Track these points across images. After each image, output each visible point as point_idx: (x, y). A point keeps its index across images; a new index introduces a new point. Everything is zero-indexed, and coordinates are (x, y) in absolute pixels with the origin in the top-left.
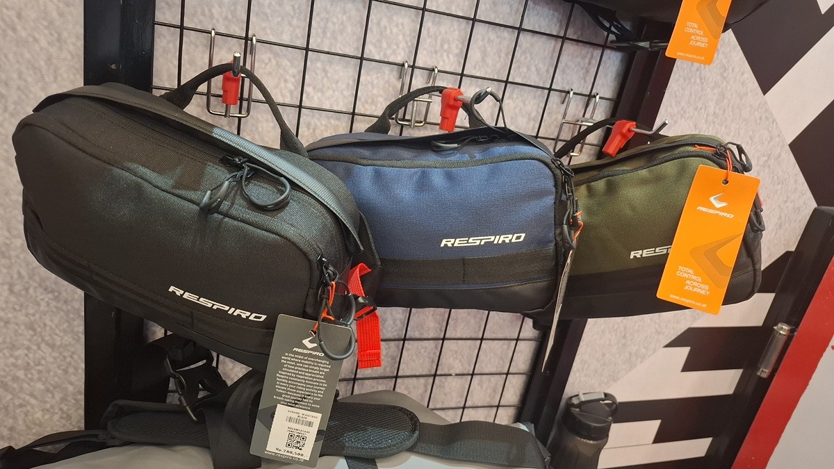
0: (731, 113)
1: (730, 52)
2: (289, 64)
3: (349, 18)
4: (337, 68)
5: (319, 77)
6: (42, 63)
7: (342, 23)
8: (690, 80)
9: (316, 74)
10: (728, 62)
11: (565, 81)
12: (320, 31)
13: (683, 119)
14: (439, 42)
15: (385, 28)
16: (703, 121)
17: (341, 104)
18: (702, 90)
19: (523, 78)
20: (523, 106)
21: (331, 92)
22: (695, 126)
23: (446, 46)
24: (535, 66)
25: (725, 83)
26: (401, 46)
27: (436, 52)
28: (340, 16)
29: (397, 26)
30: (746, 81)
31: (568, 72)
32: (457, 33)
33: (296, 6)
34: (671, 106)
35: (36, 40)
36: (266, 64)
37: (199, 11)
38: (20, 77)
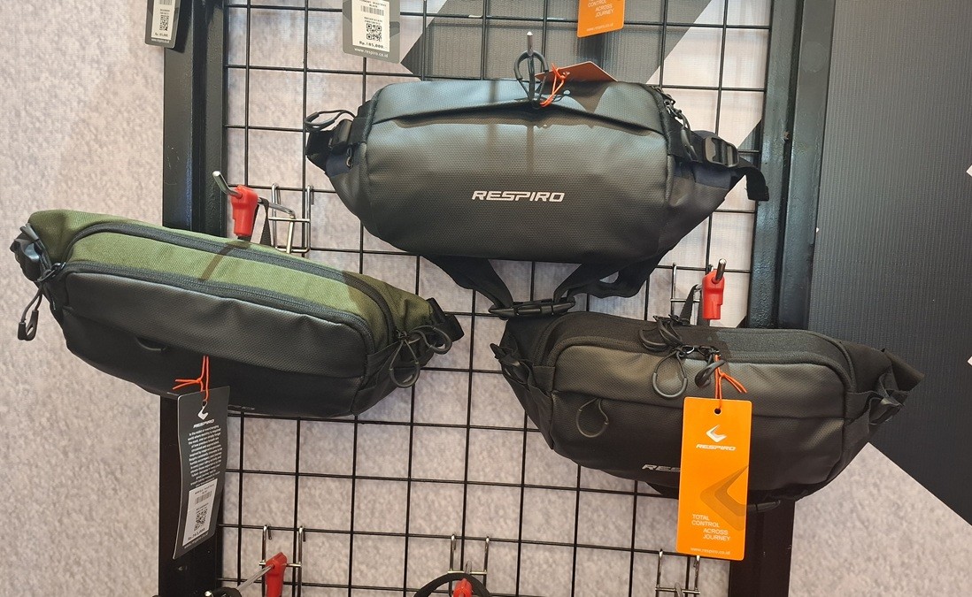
0: (932, 561)
1: (899, 485)
2: (341, 545)
3: (396, 497)
4: (388, 544)
5: (372, 555)
6: (140, 562)
7: (389, 502)
8: (844, 524)
9: (368, 552)
10: (900, 498)
11: (658, 538)
12: (368, 512)
13: (852, 574)
14: (492, 510)
15: (433, 502)
16: (887, 574)
17: (396, 579)
18: (870, 535)
19: (601, 539)
20: (608, 568)
21: (384, 568)
22: (876, 581)
23: (501, 512)
24: (614, 523)
25: (905, 524)
26: (452, 517)
27: (491, 519)
28: (386, 497)
29: (445, 498)
30: (943, 519)
31: (658, 526)
32: (511, 498)
33: (344, 493)
34: (825, 558)
35: (137, 545)
36: (320, 547)
37: (260, 507)
38: (124, 574)
